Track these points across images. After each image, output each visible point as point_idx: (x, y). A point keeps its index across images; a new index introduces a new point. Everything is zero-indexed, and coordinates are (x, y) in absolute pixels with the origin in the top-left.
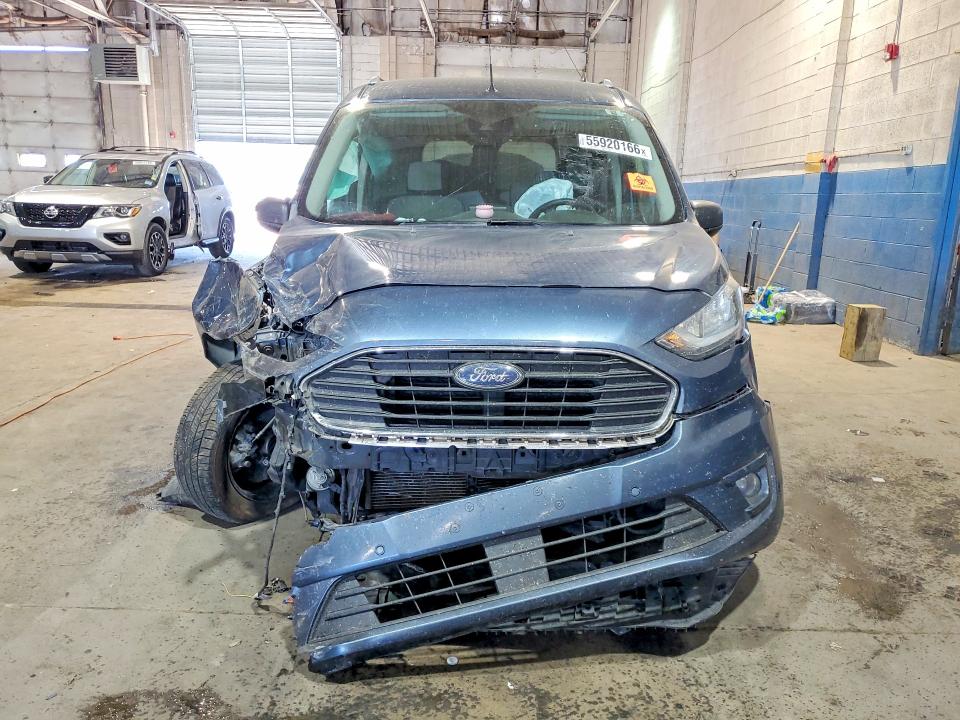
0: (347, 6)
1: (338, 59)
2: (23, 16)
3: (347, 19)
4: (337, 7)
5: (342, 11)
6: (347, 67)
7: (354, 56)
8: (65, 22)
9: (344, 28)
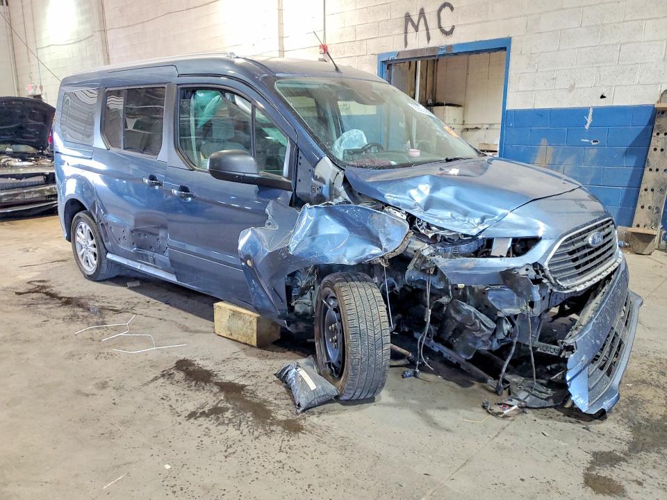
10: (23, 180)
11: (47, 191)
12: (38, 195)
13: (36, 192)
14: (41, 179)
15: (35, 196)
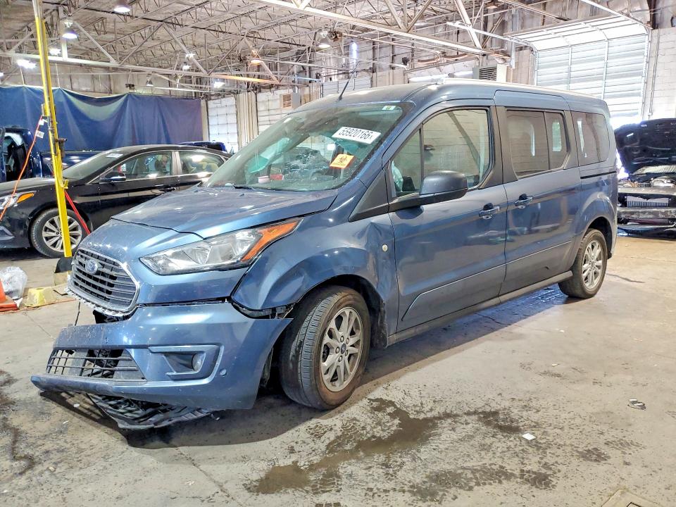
0: (660, 6)
1: (646, 49)
2: (445, 56)
3: (658, 16)
4: (650, 9)
5: (654, 11)
6: (654, 54)
7: (660, 45)
8: (466, 56)
9: (654, 24)
10: (649, 201)
11: (662, 213)
12: (651, 216)
13: (650, 213)
14: (666, 201)
15: (649, 216)
